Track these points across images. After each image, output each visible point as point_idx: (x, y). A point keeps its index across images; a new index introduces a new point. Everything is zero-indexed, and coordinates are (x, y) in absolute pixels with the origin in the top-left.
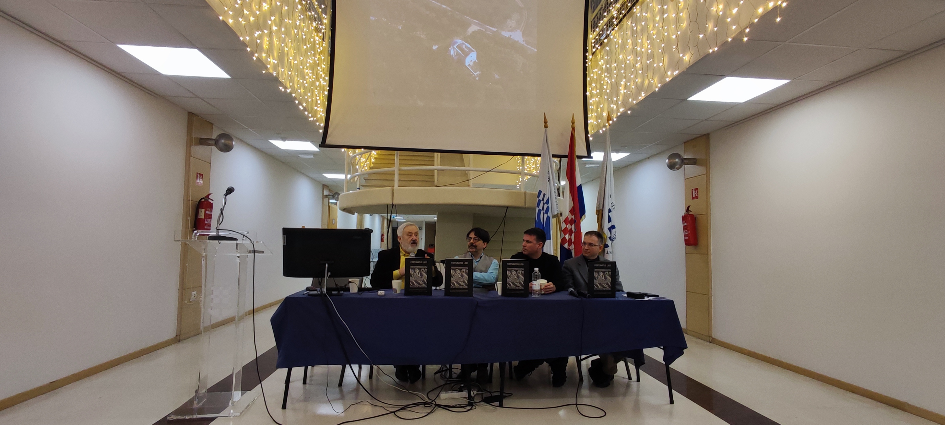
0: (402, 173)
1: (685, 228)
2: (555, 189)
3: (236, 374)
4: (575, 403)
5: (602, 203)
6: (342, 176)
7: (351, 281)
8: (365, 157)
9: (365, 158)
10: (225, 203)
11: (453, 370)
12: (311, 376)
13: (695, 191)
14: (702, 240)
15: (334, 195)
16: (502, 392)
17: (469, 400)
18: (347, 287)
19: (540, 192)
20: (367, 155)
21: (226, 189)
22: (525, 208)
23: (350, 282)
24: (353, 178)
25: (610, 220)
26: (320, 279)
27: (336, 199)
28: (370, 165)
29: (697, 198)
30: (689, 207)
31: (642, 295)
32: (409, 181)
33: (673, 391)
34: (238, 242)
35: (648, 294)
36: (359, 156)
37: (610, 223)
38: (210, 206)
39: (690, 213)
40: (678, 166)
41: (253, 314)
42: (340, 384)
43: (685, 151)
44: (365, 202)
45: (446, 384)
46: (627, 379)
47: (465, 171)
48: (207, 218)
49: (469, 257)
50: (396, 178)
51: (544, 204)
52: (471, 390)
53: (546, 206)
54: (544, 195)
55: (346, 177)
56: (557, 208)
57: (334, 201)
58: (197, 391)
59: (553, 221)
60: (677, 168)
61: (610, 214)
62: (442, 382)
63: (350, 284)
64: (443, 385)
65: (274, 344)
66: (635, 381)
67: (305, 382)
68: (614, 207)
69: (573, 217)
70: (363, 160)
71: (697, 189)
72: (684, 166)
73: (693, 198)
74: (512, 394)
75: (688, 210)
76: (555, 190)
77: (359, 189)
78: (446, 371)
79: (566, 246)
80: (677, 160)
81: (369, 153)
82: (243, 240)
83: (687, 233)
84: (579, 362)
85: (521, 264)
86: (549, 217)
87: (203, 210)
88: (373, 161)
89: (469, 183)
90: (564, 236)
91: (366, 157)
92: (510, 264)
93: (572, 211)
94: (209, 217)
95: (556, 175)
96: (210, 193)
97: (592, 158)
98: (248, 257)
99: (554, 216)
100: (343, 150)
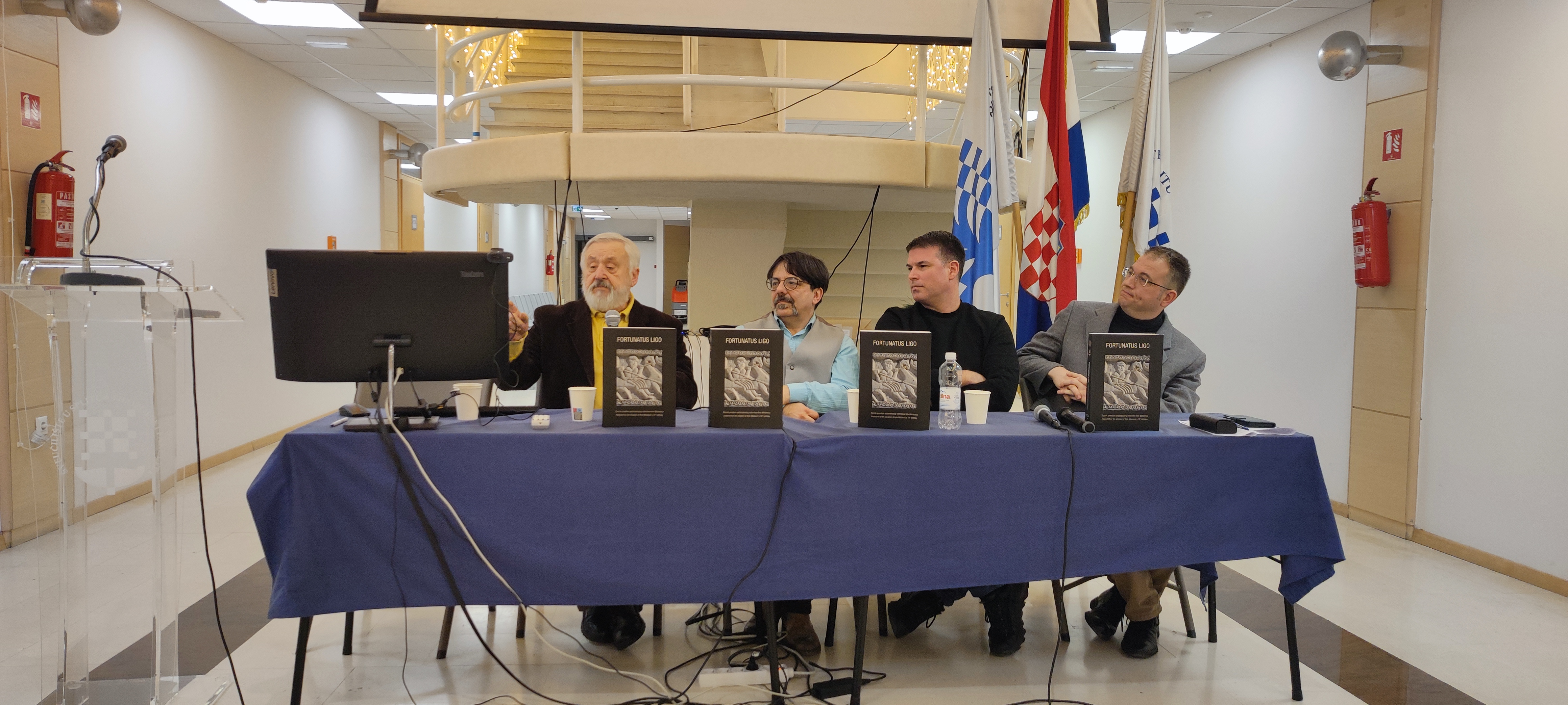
0: (592, 90)
1: (1359, 239)
2: (1007, 137)
3: (162, 632)
4: (1046, 698)
5: (1135, 172)
6: (428, 100)
7: (458, 389)
8: (492, 45)
9: (491, 50)
10: (103, 182)
11: (733, 613)
12: (366, 634)
13: (1393, 137)
14: (1401, 270)
15: (412, 151)
16: (857, 668)
17: (773, 690)
18: (448, 405)
19: (967, 145)
20: (496, 41)
21: (104, 144)
22: (927, 189)
23: (455, 394)
24: (459, 105)
25: (1154, 220)
26: (374, 385)
27: (417, 160)
28: (507, 69)
29: (1397, 155)
30: (1372, 182)
31: (1230, 424)
32: (615, 112)
33: (1302, 666)
34: (145, 289)
35: (1247, 420)
36: (474, 44)
37: (1155, 228)
38: (67, 185)
39: (1375, 198)
40: (1349, 69)
41: (197, 475)
42: (442, 654)
43: (1374, 24)
44: (495, 174)
45: (715, 651)
46: (1183, 634)
47: (767, 87)
48: (61, 218)
49: (772, 326)
50: (577, 104)
51: (977, 177)
52: (779, 666)
53: (982, 182)
54: (979, 152)
55: (440, 100)
56: (1014, 189)
57: (412, 166)
58: (61, 678)
59: (1002, 224)
60: (1347, 74)
61: (1156, 203)
62: (706, 646)
63: (456, 397)
64: (709, 653)
65: (258, 554)
66: (1205, 642)
67: (348, 650)
68: (1167, 184)
69: (1055, 212)
70: (487, 53)
71: (1400, 132)
72: (1366, 66)
73: (1386, 157)
74: (885, 676)
75: (1369, 189)
76: (1008, 140)
77: (478, 134)
78: (715, 615)
79: (1034, 290)
80: (1348, 51)
81: (502, 36)
82: (158, 282)
83: (1363, 254)
84: (1059, 591)
85: (910, 343)
86: (990, 214)
87: (48, 197)
88: (515, 56)
89: (776, 118)
90: (1030, 264)
91: (495, 45)
92: (880, 343)
93: (1053, 197)
94: (67, 214)
95: (1012, 97)
96: (64, 149)
97: (1112, 47)
98: (175, 328)
99: (1003, 210)
100: (429, 27)
